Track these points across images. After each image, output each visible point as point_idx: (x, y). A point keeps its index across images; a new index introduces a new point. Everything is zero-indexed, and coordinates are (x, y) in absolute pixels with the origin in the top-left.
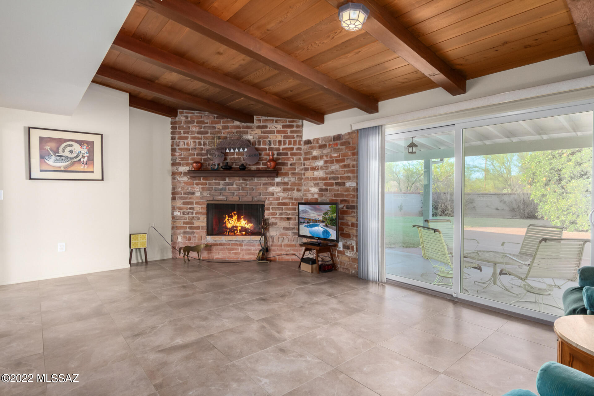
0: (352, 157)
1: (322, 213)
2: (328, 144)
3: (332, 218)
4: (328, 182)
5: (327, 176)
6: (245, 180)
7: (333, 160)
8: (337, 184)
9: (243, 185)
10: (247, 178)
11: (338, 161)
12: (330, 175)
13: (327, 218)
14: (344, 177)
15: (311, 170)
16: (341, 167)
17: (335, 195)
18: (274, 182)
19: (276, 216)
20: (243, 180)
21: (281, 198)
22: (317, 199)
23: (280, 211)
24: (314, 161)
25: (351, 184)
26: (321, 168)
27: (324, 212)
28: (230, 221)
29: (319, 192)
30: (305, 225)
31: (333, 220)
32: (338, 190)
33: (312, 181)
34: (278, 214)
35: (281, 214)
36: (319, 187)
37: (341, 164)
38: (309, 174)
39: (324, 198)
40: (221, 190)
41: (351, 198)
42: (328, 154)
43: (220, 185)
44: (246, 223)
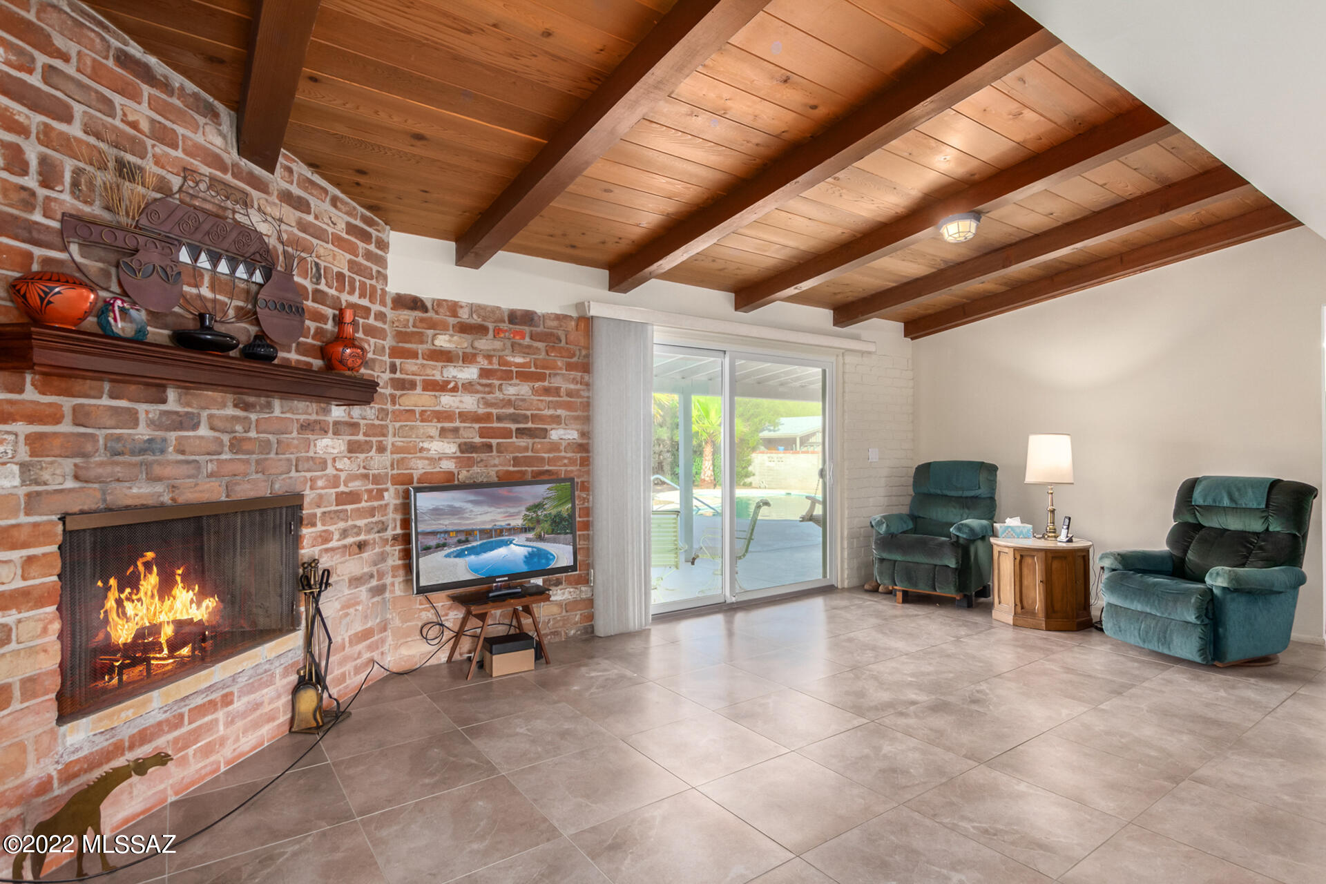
0: (564, 372)
1: (523, 508)
2: (491, 326)
3: (559, 515)
4: (492, 427)
5: (489, 410)
6: (247, 407)
7: (511, 371)
8: (521, 432)
9: (239, 428)
10: (252, 399)
11: (524, 376)
12: (502, 408)
13: (541, 517)
14: (546, 416)
15: (424, 390)
16: (537, 391)
17: (516, 461)
18: (326, 418)
19: (330, 545)
20: (236, 406)
21: (343, 475)
22: (450, 475)
23: (342, 525)
24: (440, 364)
25: (565, 434)
26: (468, 387)
27: (528, 505)
28: (128, 605)
29: (458, 454)
30: (447, 551)
31: (562, 519)
32: (526, 449)
33: (431, 421)
34: (336, 536)
35: (344, 533)
36: (459, 441)
37: (537, 385)
38: (418, 399)
39: (476, 469)
40: (142, 451)
41: (565, 465)
42: (492, 353)
43: (136, 424)
44: (192, 601)
